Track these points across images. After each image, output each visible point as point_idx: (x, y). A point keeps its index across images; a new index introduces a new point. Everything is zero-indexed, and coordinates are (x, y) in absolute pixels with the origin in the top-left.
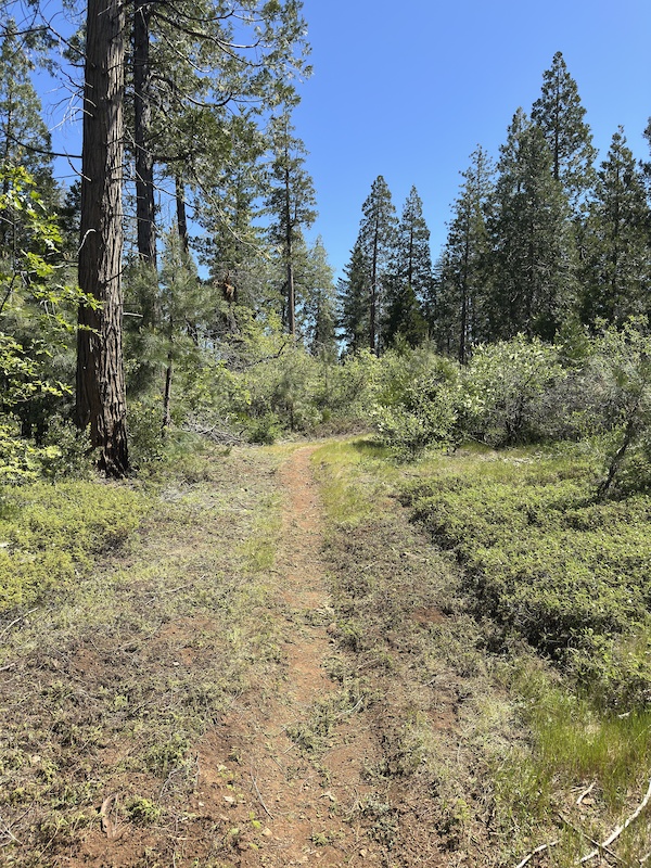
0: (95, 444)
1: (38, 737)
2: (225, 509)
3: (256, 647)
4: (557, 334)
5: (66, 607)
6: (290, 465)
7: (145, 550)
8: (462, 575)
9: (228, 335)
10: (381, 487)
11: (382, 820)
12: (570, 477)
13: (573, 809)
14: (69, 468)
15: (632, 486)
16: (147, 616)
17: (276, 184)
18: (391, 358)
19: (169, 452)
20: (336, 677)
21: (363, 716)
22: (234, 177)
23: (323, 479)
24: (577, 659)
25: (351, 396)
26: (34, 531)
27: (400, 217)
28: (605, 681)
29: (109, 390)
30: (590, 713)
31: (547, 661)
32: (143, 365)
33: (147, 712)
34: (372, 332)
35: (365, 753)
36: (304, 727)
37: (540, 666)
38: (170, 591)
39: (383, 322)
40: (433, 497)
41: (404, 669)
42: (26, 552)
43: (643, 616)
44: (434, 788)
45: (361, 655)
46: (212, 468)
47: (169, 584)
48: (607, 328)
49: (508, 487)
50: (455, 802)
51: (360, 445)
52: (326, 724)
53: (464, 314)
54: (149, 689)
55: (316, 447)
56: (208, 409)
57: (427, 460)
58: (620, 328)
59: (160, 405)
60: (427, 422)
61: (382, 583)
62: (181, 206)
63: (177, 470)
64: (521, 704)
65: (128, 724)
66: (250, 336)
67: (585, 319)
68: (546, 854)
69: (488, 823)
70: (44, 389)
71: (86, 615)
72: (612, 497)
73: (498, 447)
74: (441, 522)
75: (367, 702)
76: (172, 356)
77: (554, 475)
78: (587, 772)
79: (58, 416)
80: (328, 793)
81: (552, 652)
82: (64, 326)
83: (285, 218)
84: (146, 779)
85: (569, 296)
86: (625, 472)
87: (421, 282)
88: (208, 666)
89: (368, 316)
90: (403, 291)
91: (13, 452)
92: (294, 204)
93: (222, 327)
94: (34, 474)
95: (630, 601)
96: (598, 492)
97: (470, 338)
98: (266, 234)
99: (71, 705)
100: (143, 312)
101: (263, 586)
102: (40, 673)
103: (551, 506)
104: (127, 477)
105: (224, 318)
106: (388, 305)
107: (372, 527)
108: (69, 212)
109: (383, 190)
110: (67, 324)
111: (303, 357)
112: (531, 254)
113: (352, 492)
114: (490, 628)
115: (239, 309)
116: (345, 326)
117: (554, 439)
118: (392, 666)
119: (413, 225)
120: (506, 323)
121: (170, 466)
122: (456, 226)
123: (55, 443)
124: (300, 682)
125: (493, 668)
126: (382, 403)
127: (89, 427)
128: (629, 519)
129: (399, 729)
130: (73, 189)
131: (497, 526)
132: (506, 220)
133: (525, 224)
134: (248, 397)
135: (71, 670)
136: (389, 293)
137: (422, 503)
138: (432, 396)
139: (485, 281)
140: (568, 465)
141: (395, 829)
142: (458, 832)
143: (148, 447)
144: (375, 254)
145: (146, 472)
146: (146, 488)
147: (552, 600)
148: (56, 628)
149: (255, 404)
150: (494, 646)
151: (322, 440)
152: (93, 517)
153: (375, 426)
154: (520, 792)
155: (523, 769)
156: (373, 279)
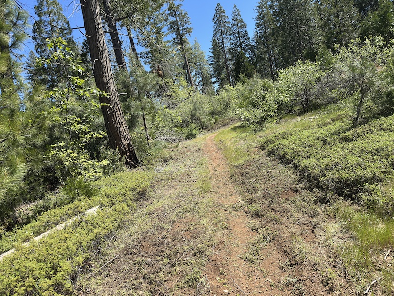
0: (122, 155)
1: (139, 283)
2: (183, 170)
3: (216, 224)
4: (317, 57)
5: (131, 227)
6: (206, 145)
7: (156, 195)
8: (298, 174)
9: (164, 94)
10: (250, 145)
11: (296, 285)
12: (337, 120)
13: (384, 262)
14: (114, 168)
15: (369, 117)
16: (165, 222)
17: (172, 19)
18: (240, 86)
19: (153, 151)
20: (254, 230)
21: (272, 244)
22: (152, 20)
23: (222, 148)
24: (364, 197)
25: (226, 108)
26: (108, 198)
27: (231, 21)
28: (381, 204)
29: (121, 130)
30: (378, 220)
31: (349, 202)
32: (132, 115)
33: (179, 262)
34: (228, 76)
35: (278, 258)
36: (247, 254)
37: (347, 204)
38: (171, 209)
39: (232, 71)
40: (276, 143)
41: (284, 220)
42: (107, 207)
43: (391, 172)
44: (315, 267)
45: (262, 218)
46: (173, 154)
47: (170, 207)
48: (340, 49)
49: (310, 131)
50: (326, 271)
51: (235, 129)
52: (256, 250)
53: (270, 58)
54: (176, 253)
55: (215, 134)
56: (164, 129)
57: (268, 128)
58: (347, 47)
59: (144, 131)
60: (264, 111)
61: (262, 186)
62: (131, 39)
63: (158, 158)
64: (343, 223)
65: (173, 269)
66: (174, 92)
67: (329, 47)
68: (377, 284)
69: (345, 277)
70: (94, 136)
71: (140, 228)
72: (361, 124)
73: (300, 115)
74: (282, 153)
75: (272, 237)
76: (143, 109)
77: (330, 121)
78: (384, 245)
79: (103, 146)
80: (268, 279)
81: (351, 197)
82: (95, 105)
83: (178, 34)
84: (188, 290)
85: (319, 38)
86: (364, 111)
87: (247, 48)
88: (198, 237)
89: (225, 70)
90: (239, 55)
91: (89, 166)
92: (181, 26)
93: (161, 91)
94: (101, 174)
95: (383, 167)
96: (353, 123)
97: (275, 69)
98: (171, 43)
99: (147, 266)
100: (126, 92)
101: (209, 199)
102: (130, 256)
103: (333, 134)
104: (139, 166)
105: (161, 86)
106: (233, 62)
107: (250, 163)
108: (84, 55)
109: (221, 10)
110: (96, 105)
111: (199, 95)
112: (296, 23)
113: (237, 150)
114: (318, 193)
115: (167, 80)
116: (216, 77)
117: (326, 105)
118: (278, 219)
119: (238, 23)
120: (291, 57)
121: (155, 157)
122: (258, 18)
123: (105, 158)
124: (239, 235)
125: (325, 210)
126: (241, 107)
127: (117, 148)
128: (372, 132)
129: (290, 245)
130: (83, 44)
131: (309, 149)
132: (282, 10)
133: (291, 10)
134: (180, 119)
135: (142, 252)
136: (233, 57)
137: (270, 147)
138: (264, 98)
139: (277, 40)
140: (335, 115)
141: (304, 288)
142: (332, 283)
143: (144, 151)
144: (223, 40)
145: (146, 162)
146: (148, 169)
147: (345, 175)
148: (130, 236)
149: (183, 121)
150: (323, 201)
151: (217, 131)
152: (130, 186)
153: (240, 118)
154: (356, 260)
155: (354, 250)
156: (224, 52)
